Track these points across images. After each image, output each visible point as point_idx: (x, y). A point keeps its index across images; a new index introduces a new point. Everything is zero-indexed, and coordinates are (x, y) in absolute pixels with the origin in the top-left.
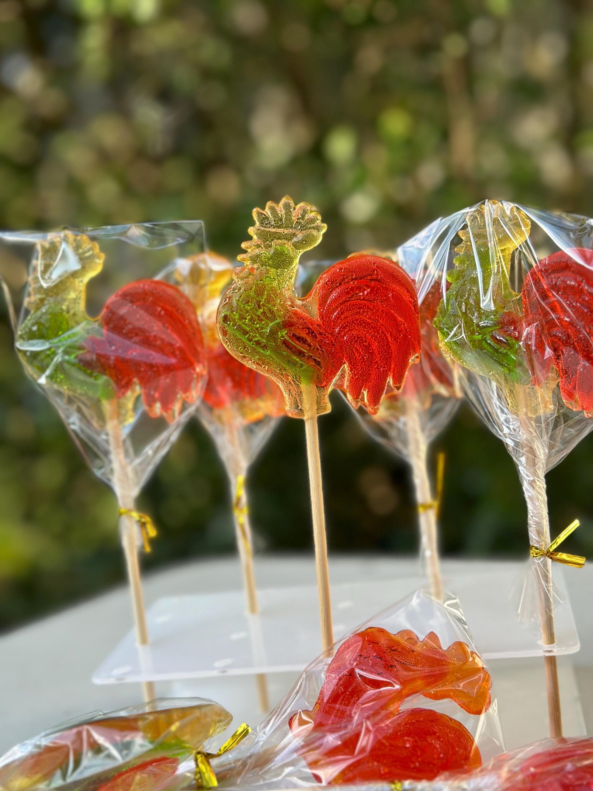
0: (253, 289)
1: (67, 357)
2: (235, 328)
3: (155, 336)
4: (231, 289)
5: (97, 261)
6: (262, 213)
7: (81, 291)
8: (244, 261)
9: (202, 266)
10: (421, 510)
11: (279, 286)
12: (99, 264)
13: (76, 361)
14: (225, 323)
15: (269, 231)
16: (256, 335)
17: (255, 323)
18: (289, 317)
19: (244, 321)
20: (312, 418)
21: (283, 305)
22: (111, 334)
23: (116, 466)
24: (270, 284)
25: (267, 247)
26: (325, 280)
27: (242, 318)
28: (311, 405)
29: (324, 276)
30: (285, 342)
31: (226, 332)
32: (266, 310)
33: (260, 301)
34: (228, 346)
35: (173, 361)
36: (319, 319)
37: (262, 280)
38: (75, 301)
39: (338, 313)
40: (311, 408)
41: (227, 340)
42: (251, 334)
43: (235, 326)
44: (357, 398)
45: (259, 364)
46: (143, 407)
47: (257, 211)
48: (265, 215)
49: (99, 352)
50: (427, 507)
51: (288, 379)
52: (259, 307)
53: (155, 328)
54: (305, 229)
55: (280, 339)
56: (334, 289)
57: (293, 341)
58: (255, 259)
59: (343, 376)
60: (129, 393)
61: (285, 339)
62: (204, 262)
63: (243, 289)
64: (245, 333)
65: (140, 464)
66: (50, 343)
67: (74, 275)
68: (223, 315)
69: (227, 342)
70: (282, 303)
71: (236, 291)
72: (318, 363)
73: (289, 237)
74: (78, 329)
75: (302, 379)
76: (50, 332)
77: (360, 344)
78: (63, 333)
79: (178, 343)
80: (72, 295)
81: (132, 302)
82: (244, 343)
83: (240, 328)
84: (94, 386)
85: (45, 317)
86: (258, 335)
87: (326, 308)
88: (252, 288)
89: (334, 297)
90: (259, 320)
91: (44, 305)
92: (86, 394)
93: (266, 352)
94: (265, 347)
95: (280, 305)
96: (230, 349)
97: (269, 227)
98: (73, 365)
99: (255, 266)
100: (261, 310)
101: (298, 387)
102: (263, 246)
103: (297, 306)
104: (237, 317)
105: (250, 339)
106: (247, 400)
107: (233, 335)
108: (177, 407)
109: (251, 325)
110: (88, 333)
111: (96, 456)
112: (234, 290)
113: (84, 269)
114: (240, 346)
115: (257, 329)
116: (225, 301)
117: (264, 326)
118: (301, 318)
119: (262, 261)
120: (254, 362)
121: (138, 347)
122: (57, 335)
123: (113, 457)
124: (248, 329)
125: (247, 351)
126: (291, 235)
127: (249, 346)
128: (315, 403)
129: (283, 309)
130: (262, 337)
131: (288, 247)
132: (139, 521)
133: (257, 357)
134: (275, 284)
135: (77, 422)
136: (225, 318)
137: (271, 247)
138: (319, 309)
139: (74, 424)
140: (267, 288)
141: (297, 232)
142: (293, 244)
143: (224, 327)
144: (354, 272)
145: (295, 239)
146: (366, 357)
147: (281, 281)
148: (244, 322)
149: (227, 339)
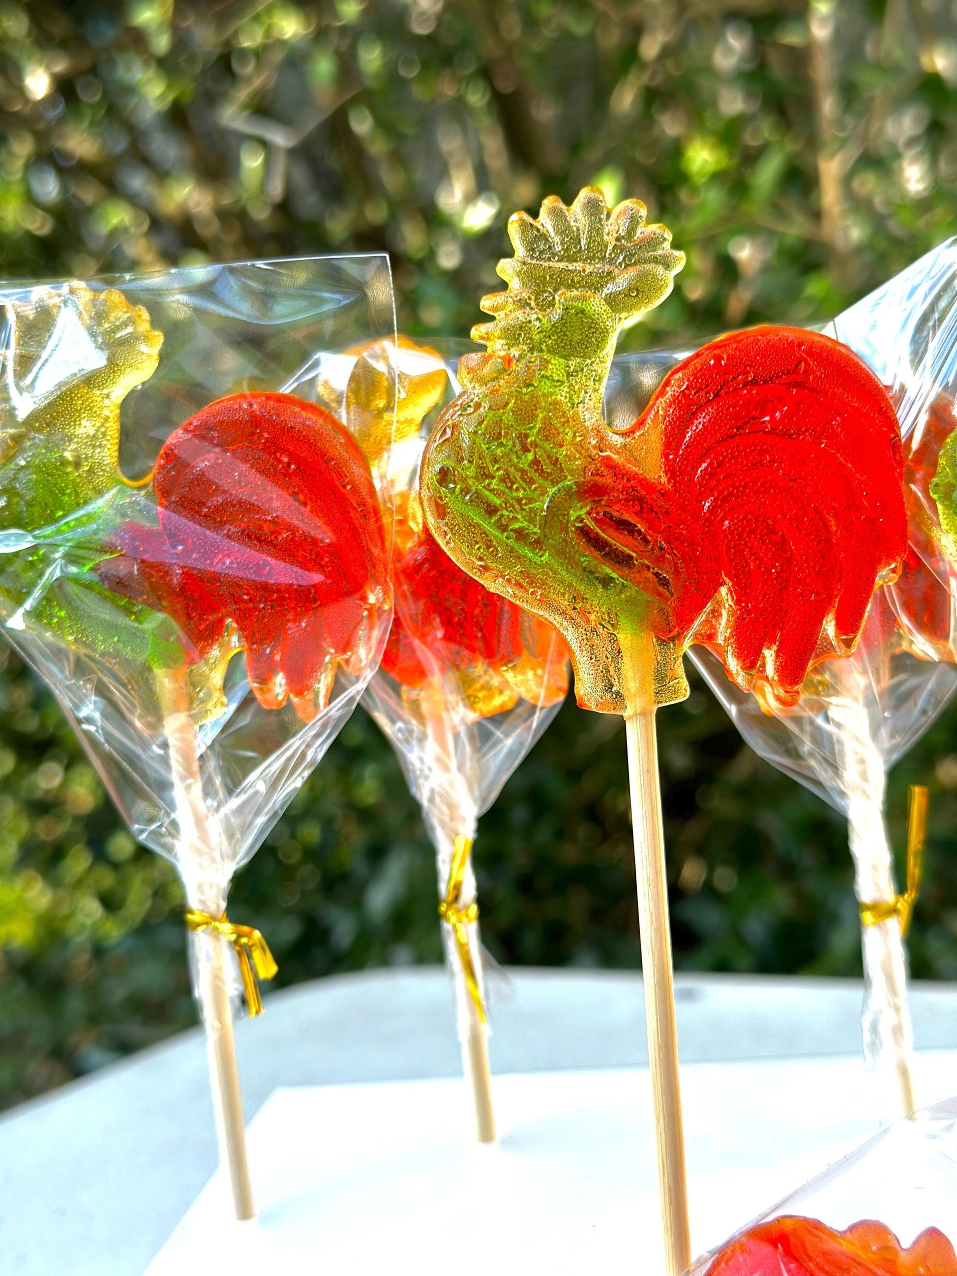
0: (511, 405)
1: (73, 569)
2: (468, 498)
3: (274, 521)
4: (458, 408)
5: (143, 348)
6: (532, 225)
7: (107, 419)
8: (488, 339)
9: (380, 366)
10: (868, 917)
11: (571, 398)
12: (149, 356)
13: (95, 578)
14: (441, 485)
15: (550, 268)
16: (516, 515)
17: (515, 487)
18: (597, 473)
19: (487, 481)
20: (643, 714)
21: (580, 445)
22: (174, 517)
23: (183, 815)
24: (551, 394)
25: (542, 306)
26: (679, 387)
27: (484, 474)
28: (643, 682)
29: (676, 376)
30: (584, 532)
31: (444, 510)
32: (541, 456)
33: (527, 436)
34: (448, 543)
35: (317, 578)
36: (664, 479)
37: (532, 385)
38: (94, 440)
39: (710, 465)
40: (642, 689)
41: (446, 529)
42: (505, 513)
43: (467, 493)
44: (752, 666)
45: (521, 586)
46: (247, 683)
47: (521, 219)
48: (538, 230)
49: (146, 557)
50: (883, 911)
51: (588, 621)
52: (526, 450)
53: (276, 504)
54: (635, 263)
55: (574, 526)
56: (701, 409)
57: (603, 531)
58: (513, 335)
59: (716, 614)
60: (215, 652)
61: (586, 525)
62: (385, 358)
63: (486, 405)
64: (491, 510)
65: (240, 810)
66: (35, 537)
67: (91, 380)
68: (437, 468)
69: (446, 533)
70: (578, 439)
71: (470, 410)
72: (664, 583)
73: (595, 284)
74: (100, 505)
75: (623, 621)
76: (36, 510)
77: (761, 538)
78: (64, 516)
79: (327, 537)
80: (86, 427)
81: (223, 445)
82: (487, 536)
83: (478, 499)
84: (135, 635)
85: (23, 478)
86: (519, 517)
87: (681, 452)
88: (507, 404)
89: (701, 427)
90: (524, 480)
91: (22, 451)
92: (117, 654)
93: (541, 556)
94: (537, 544)
95: (572, 443)
96: (452, 550)
97: (549, 259)
98: (88, 587)
99: (515, 352)
100: (530, 456)
101: (614, 640)
102: (533, 304)
103: (611, 448)
104: (471, 472)
105: (502, 525)
106: (479, 668)
107: (462, 515)
108: (323, 683)
109: (504, 493)
110: (124, 515)
111: (140, 793)
112: (466, 409)
113: (113, 367)
114: (477, 543)
115: (519, 501)
116: (441, 436)
117: (535, 495)
118: (623, 475)
119: (531, 339)
120: (509, 581)
121: (235, 546)
122: (52, 520)
123: (178, 793)
124: (497, 501)
125: (495, 554)
126: (601, 277)
127: (500, 542)
128: (650, 678)
129: (581, 454)
130: (531, 521)
131: (596, 305)
132: (236, 942)
133: (518, 568)
134: (562, 394)
135: (97, 716)
136: (444, 475)
137: (554, 306)
138: (666, 456)
139: (89, 720)
140: (543, 404)
141: (616, 271)
142: (605, 300)
143: (440, 498)
144: (751, 366)
145: (610, 288)
146: (776, 568)
147: (577, 387)
148: (489, 485)
149: (446, 524)
